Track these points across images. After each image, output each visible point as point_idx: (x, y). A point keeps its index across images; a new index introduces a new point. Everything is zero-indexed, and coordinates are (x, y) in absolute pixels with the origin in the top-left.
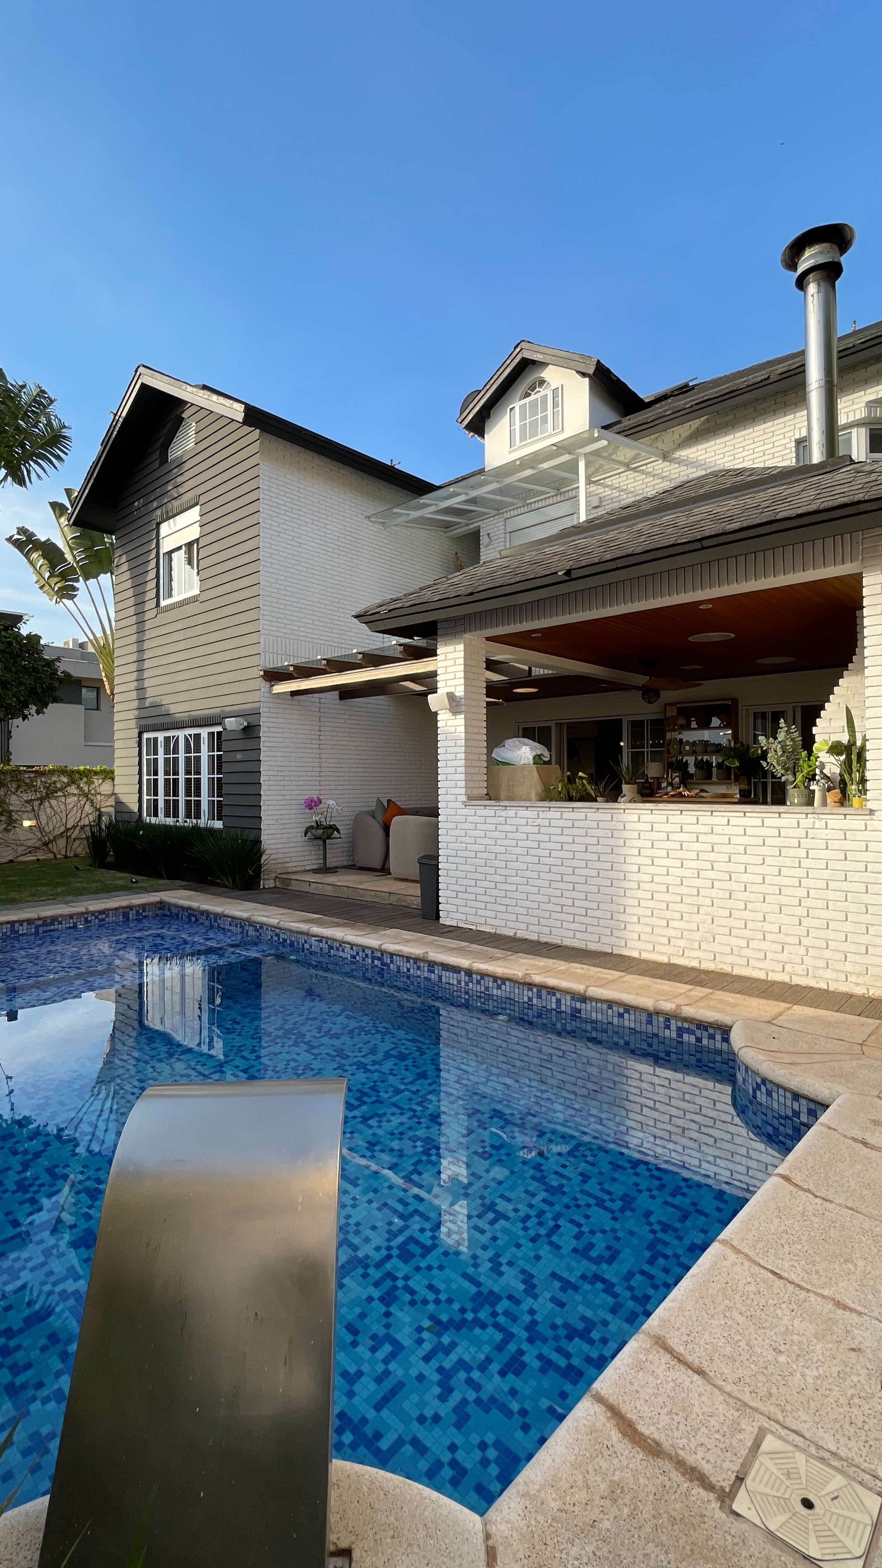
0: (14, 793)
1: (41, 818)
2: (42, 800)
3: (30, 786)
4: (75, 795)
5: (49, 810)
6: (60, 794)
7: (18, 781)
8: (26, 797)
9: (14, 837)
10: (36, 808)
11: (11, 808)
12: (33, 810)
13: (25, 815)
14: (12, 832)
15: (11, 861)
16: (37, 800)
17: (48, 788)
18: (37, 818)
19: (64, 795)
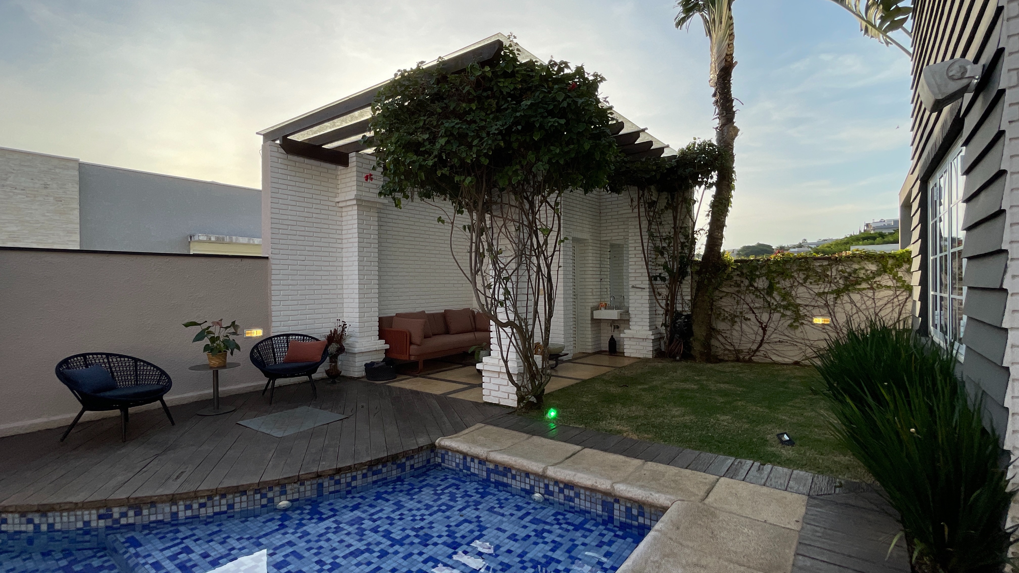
0: (802, 285)
1: (838, 315)
2: (838, 293)
3: (822, 277)
4: (888, 287)
5: (848, 307)
6: (864, 285)
7: (806, 270)
8: (817, 289)
9: (801, 335)
10: (831, 303)
11: (798, 301)
12: (827, 305)
13: (816, 311)
14: (800, 329)
15: (796, 363)
16: (832, 292)
17: (846, 279)
18: (832, 314)
19: (872, 288)
